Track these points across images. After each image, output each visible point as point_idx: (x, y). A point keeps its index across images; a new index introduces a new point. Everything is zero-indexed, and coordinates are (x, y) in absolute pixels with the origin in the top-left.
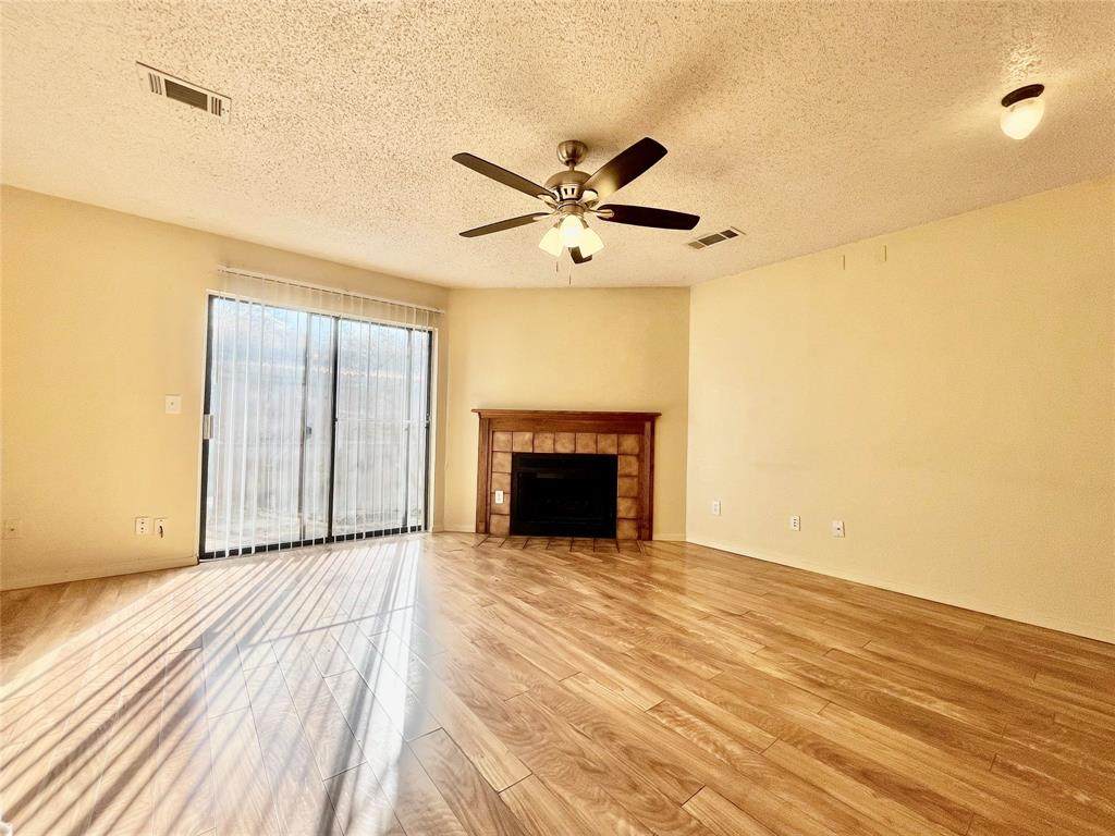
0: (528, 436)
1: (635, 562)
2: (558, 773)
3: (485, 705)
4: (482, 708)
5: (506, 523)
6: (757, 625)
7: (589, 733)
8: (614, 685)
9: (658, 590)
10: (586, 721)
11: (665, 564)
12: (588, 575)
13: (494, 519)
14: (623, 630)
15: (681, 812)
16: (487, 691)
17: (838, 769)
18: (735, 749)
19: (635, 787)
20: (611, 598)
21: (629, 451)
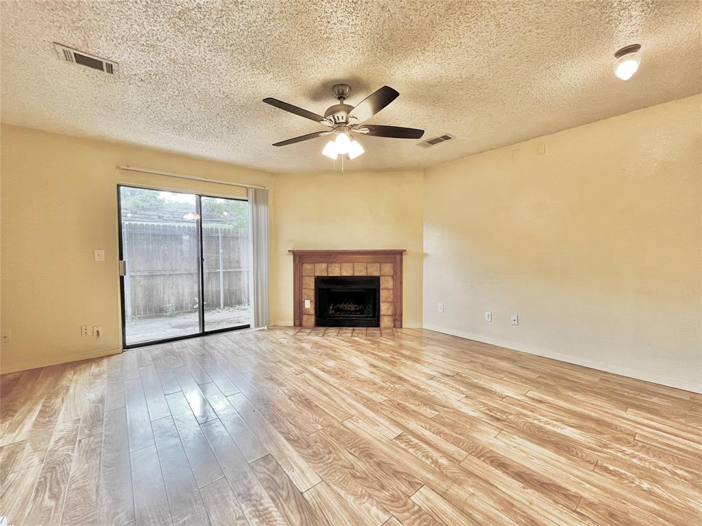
0: (324, 266)
1: (391, 343)
2: (338, 480)
3: (296, 438)
4: (294, 440)
5: (312, 320)
6: (463, 382)
7: (357, 455)
8: (373, 423)
9: (404, 361)
10: (356, 447)
11: (409, 343)
12: (362, 352)
13: (305, 318)
14: (381, 388)
15: (410, 501)
16: (297, 430)
17: (504, 472)
18: (443, 461)
19: (383, 487)
20: (375, 367)
21: (388, 274)
